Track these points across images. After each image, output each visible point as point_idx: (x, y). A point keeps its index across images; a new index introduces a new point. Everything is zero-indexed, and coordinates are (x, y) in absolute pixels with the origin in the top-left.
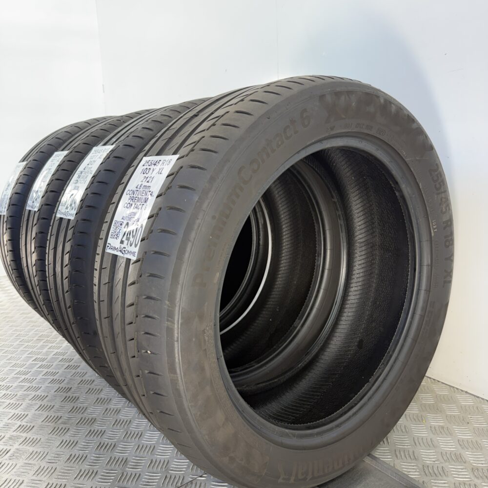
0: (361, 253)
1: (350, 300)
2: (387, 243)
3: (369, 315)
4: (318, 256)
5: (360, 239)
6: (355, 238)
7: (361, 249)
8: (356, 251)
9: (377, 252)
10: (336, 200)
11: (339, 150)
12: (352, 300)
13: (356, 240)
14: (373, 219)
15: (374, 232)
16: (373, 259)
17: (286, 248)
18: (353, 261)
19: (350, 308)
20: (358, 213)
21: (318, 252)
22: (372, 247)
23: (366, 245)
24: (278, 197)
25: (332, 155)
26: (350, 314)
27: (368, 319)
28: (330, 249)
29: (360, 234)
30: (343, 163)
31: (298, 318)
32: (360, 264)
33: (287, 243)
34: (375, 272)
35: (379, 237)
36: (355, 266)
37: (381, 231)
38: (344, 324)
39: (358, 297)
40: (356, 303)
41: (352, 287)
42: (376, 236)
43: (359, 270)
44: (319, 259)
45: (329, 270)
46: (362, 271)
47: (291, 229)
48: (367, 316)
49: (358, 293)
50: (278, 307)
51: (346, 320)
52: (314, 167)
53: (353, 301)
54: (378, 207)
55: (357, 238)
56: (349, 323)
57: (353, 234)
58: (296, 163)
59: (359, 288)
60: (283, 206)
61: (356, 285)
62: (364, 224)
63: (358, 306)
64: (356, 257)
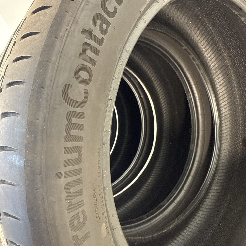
0: (218, 76)
1: (223, 113)
2: (237, 61)
3: (242, 119)
4: (188, 93)
5: (214, 66)
6: (209, 67)
7: (217, 74)
8: (214, 77)
9: (231, 71)
10: (186, 47)
11: (170, 5)
12: (224, 113)
13: (211, 69)
14: (219, 47)
15: (223, 57)
16: (230, 77)
17: (160, 92)
18: (214, 84)
19: (225, 119)
20: (205, 48)
21: (186, 90)
22: (225, 69)
23: (220, 69)
24: (140, 60)
25: (167, 12)
26: (227, 124)
27: (242, 123)
28: (194, 84)
29: (212, 63)
30: (178, 14)
31: (191, 143)
32: (221, 85)
33: (160, 89)
34: (235, 86)
35: (228, 59)
36: (218, 87)
37: (229, 54)
38: (225, 133)
39: (228, 109)
40: (229, 113)
41: (221, 104)
42: (226, 59)
43: (222, 89)
44: (189, 95)
45: (199, 99)
46: (224, 89)
47: (158, 78)
48: (241, 120)
49: (227, 106)
50: (172, 133)
51: (225, 129)
52: (157, 29)
53: (226, 113)
54: (220, 37)
55: (211, 67)
56: (229, 130)
57: (207, 65)
58: (143, 33)
59: (226, 102)
60: (146, 65)
61: (223, 101)
62: (212, 54)
63: (231, 116)
64: (216, 81)
